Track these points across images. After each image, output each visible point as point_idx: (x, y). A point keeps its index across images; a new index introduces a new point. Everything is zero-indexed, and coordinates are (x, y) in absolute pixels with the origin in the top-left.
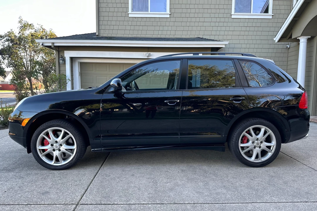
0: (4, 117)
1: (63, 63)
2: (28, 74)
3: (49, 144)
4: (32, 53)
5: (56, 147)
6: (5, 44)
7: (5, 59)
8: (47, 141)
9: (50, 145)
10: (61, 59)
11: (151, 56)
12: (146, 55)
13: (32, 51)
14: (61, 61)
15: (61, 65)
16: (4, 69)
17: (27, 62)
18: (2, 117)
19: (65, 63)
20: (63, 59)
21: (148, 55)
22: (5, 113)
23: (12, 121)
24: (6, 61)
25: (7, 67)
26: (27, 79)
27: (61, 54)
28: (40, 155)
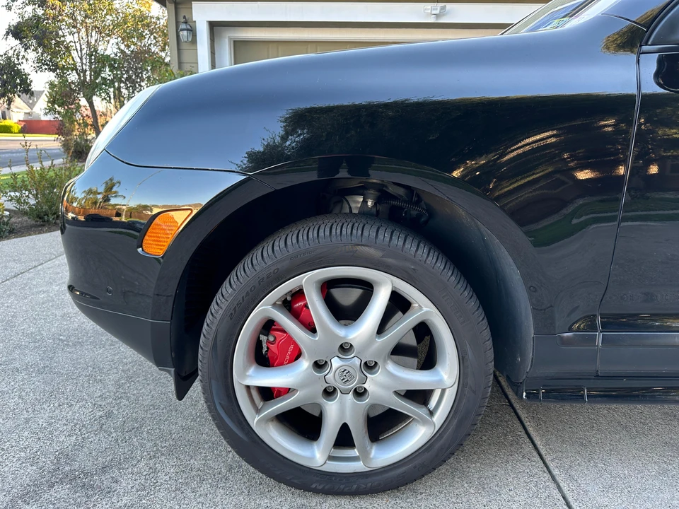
0: (37, 195)
1: (190, 40)
2: (87, 89)
3: (297, 355)
4: (91, 36)
5: (346, 375)
6: (24, 10)
7: (29, 48)
8: (290, 340)
9: (305, 364)
10: (183, 26)
11: (444, 15)
12: (434, 12)
13: (92, 30)
14: (185, 33)
15: (184, 46)
16: (29, 75)
17: (81, 59)
18: (30, 196)
19: (194, 41)
20: (189, 27)
21: (437, 12)
22: (40, 182)
23: (82, 218)
24: (32, 55)
25: (36, 72)
26: (83, 102)
27: (182, 13)
28: (254, 420)
